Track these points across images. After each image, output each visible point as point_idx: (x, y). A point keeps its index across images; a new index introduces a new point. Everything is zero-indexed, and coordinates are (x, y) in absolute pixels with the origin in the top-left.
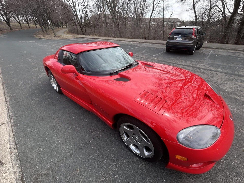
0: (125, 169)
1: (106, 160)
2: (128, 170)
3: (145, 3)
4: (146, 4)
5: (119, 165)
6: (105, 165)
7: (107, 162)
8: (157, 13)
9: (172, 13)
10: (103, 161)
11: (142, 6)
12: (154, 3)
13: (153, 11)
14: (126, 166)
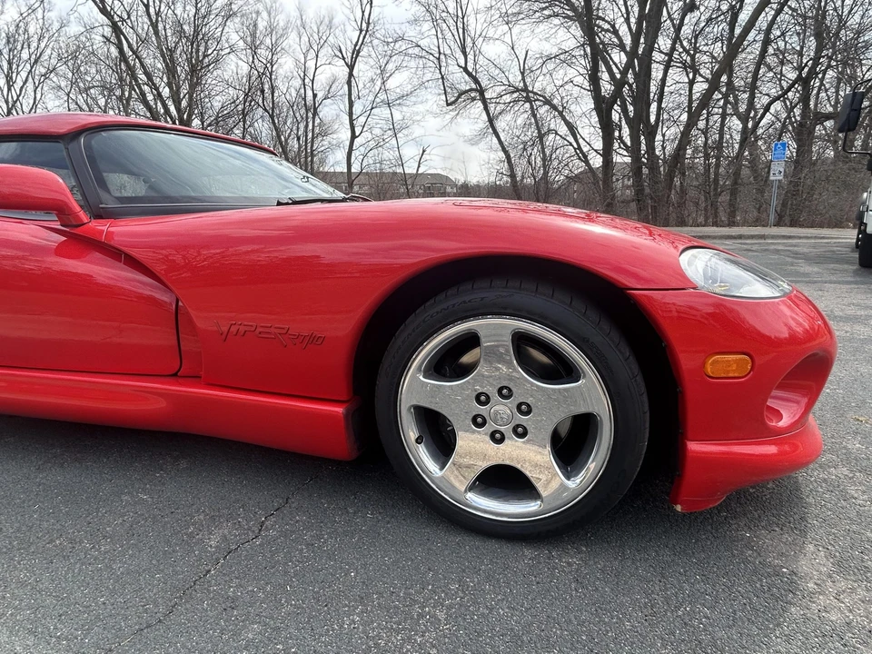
0: (491, 610)
1: (358, 615)
2: (508, 608)
3: (314, 118)
4: (317, 121)
5: (450, 607)
6: (360, 638)
7: (372, 622)
8: (372, 144)
9: (424, 151)
10: (341, 627)
11: (302, 126)
12: (351, 114)
13: (354, 137)
14: (493, 599)
